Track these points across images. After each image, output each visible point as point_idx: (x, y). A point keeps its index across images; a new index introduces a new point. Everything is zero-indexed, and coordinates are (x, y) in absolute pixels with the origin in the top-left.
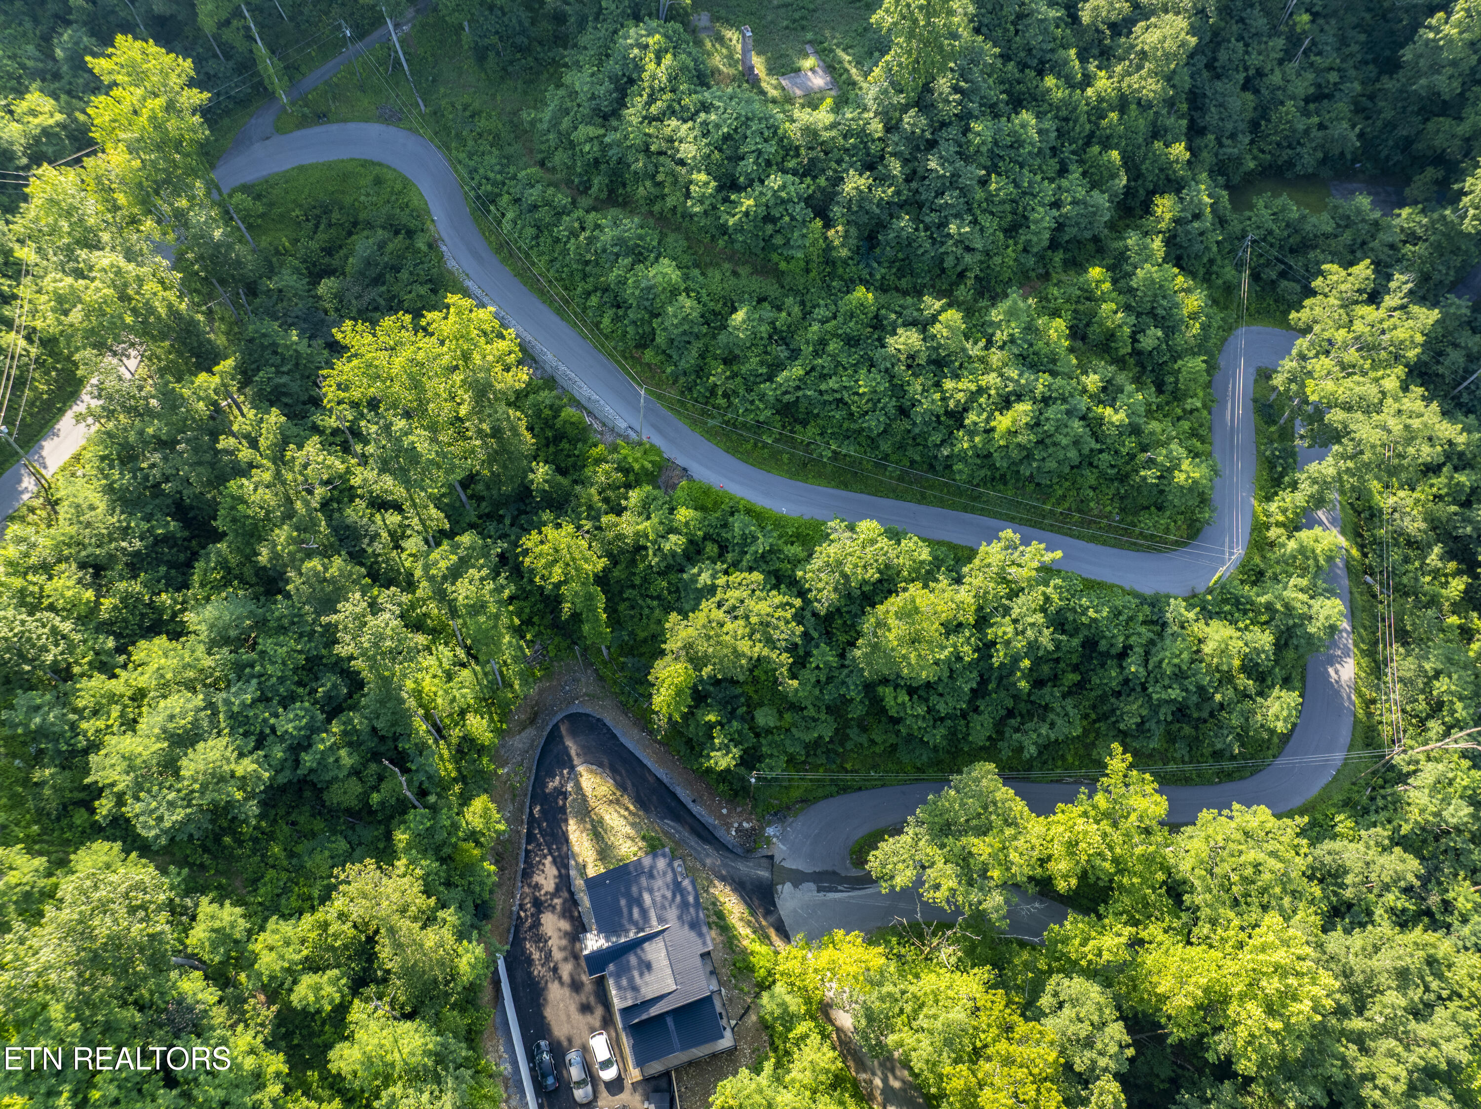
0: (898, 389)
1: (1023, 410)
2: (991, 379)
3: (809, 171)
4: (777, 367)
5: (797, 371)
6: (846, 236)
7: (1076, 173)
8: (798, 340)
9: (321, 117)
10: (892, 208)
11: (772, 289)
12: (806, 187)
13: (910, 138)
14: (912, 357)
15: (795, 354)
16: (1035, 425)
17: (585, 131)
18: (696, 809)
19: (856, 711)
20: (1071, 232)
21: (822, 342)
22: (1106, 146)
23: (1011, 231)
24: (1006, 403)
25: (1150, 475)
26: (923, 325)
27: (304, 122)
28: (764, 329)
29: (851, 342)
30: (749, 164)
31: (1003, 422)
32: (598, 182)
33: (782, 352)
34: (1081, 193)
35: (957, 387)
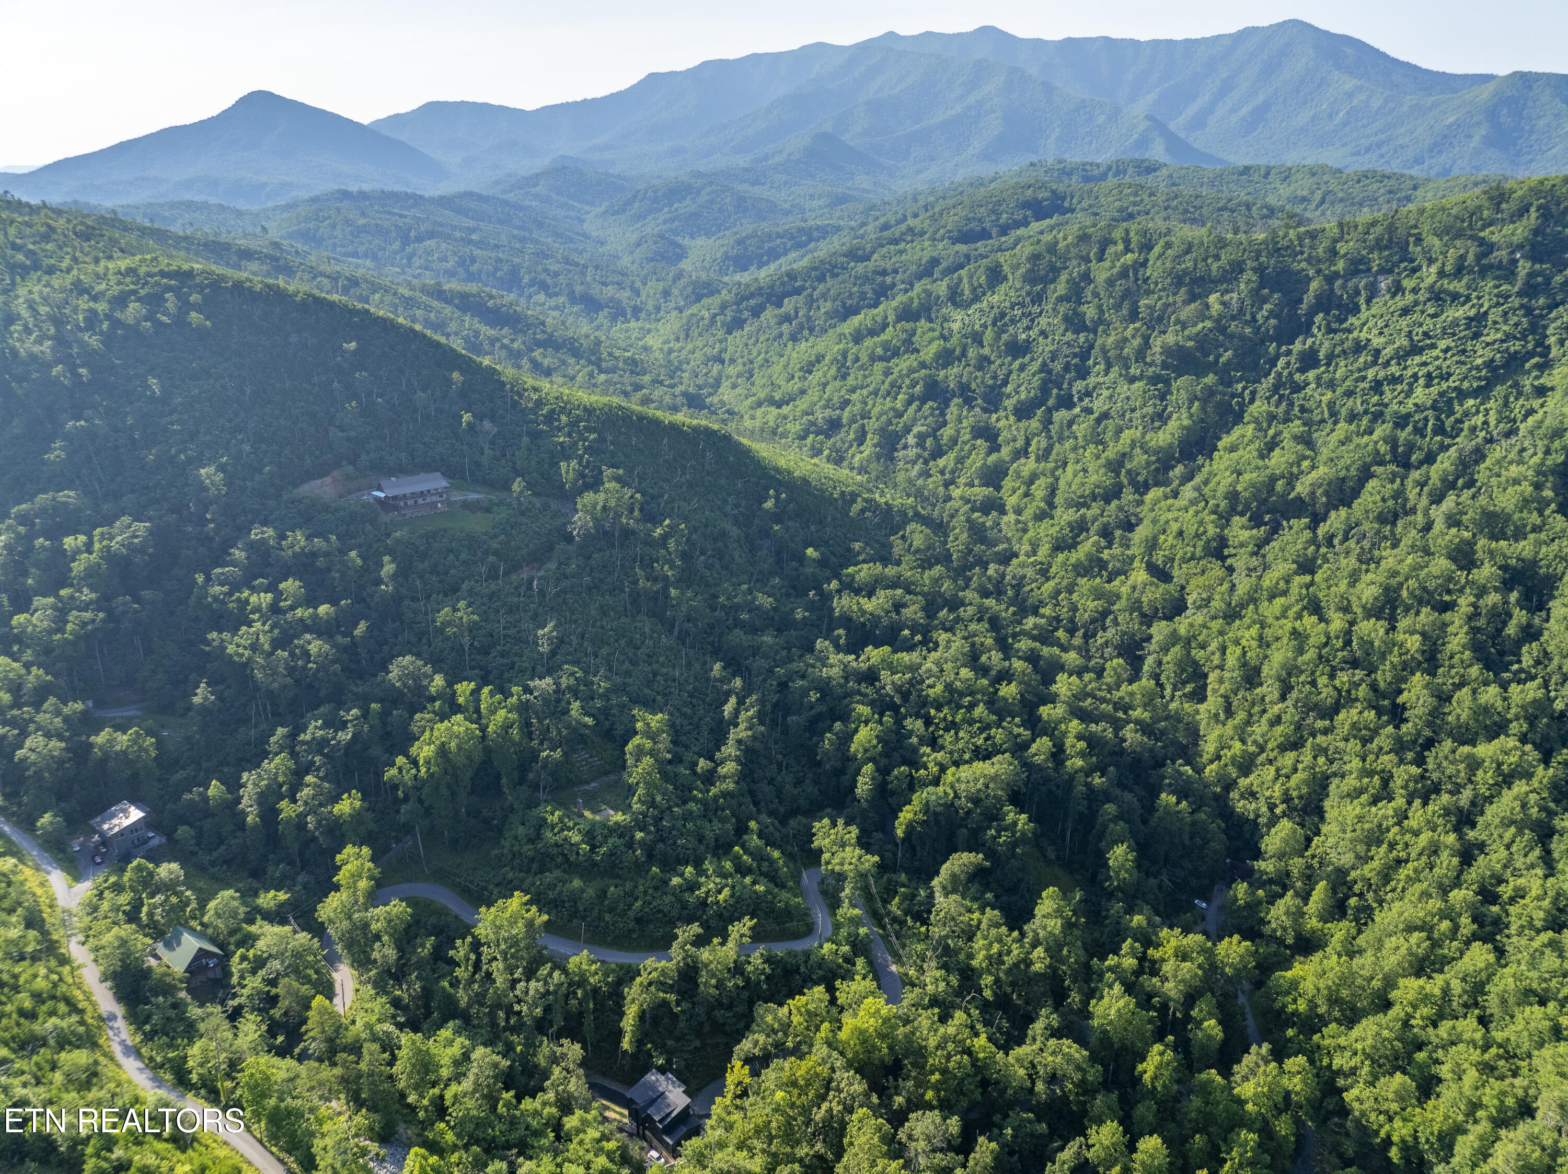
0: (679, 900)
1: (726, 892)
2: (712, 886)
3: (621, 836)
4: (631, 905)
5: (639, 904)
6: (642, 854)
7: (715, 821)
8: (637, 893)
10: (655, 842)
11: (618, 881)
12: (622, 841)
13: (653, 817)
14: (680, 886)
15: (636, 899)
16: (732, 896)
17: (526, 848)
19: (707, 1029)
20: (721, 841)
21: (645, 892)
22: (723, 810)
23: (700, 841)
24: (720, 892)
26: (682, 875)
28: (622, 893)
29: (656, 888)
30: (599, 838)
31: (721, 897)
32: (535, 866)
33: (631, 900)
34: (720, 826)
35: (700, 893)
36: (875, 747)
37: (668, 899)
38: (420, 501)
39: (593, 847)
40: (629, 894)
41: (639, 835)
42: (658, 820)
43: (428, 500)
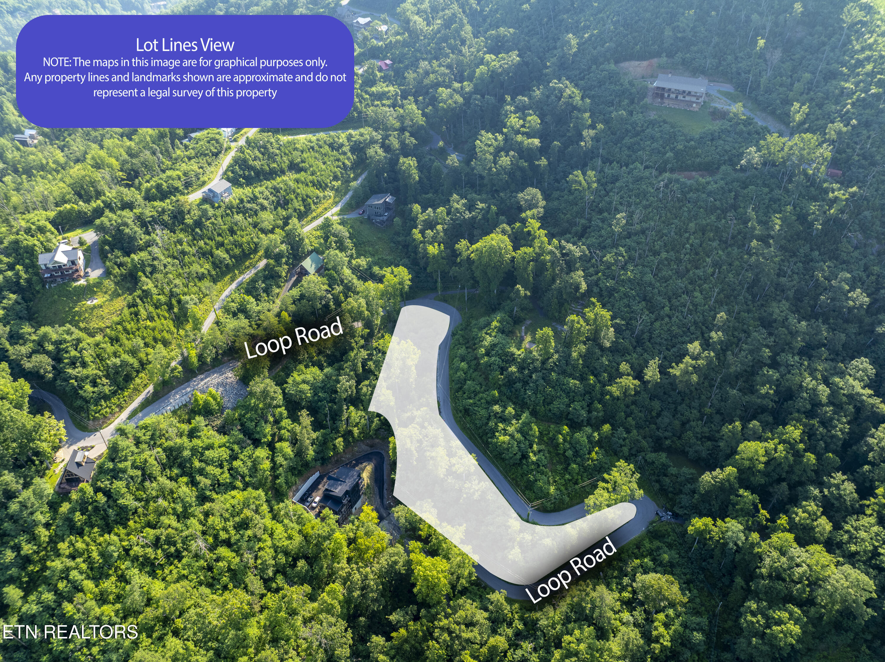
0: (488, 419)
1: (507, 438)
3: (507, 362)
4: (470, 398)
5: (471, 401)
6: (504, 379)
9: (445, 301)
10: (519, 380)
11: (484, 383)
12: (503, 365)
13: (535, 367)
14: (497, 413)
17: (476, 330)
18: (385, 491)
25: (532, 478)
26: (505, 408)
27: (440, 300)
28: (473, 389)
29: (488, 403)
31: (502, 438)
33: (473, 395)
34: (578, 407)
35: (501, 426)
36: (760, 462)
37: (483, 412)
38: (680, 97)
39: (487, 354)
40: (476, 393)
41: (513, 369)
42: (535, 370)
43: (688, 98)
